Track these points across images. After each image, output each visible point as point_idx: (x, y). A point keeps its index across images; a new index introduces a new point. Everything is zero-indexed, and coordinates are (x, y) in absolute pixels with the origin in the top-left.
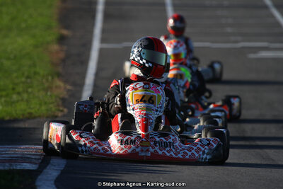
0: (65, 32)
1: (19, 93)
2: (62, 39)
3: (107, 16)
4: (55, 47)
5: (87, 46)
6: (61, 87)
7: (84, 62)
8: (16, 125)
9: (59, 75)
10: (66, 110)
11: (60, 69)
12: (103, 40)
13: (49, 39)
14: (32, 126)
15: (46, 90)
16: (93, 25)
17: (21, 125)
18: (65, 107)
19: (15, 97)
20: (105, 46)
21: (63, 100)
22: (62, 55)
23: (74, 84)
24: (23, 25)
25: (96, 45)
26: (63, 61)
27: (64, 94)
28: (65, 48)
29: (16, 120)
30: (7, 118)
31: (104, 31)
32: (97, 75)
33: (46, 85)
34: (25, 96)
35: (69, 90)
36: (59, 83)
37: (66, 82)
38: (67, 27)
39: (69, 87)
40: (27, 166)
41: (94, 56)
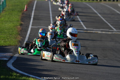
0: (22, 23)
1: (8, 39)
2: (21, 25)
3: (34, 19)
4: (19, 27)
5: (28, 27)
6: (20, 38)
7: (27, 31)
8: (6, 48)
9: (19, 34)
10: (20, 44)
11: (20, 33)
12: (32, 25)
13: (18, 24)
14: (10, 48)
15: (15, 38)
16: (30, 21)
17: (7, 48)
18: (20, 43)
20: (33, 27)
21: (20, 41)
22: (21, 29)
25: (30, 27)
26: (21, 30)
28: (22, 27)
29: (6, 46)
30: (4, 45)
31: (33, 23)
32: (30, 35)
33: (16, 37)
34: (10, 40)
35: (21, 39)
36: (19, 36)
37: (21, 36)
38: (23, 22)
39: (22, 38)
40: (5, 59)
41: (30, 29)
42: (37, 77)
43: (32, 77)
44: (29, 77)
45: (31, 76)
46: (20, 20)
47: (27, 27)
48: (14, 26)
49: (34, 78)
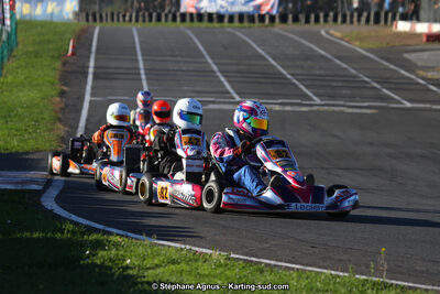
0: (65, 88)
1: (29, 133)
2: (62, 94)
3: (95, 77)
4: (58, 99)
5: (81, 99)
6: (61, 129)
7: (79, 111)
9: (60, 120)
10: (64, 146)
11: (60, 116)
12: (92, 95)
13: (53, 93)
15: (50, 130)
16: (86, 83)
17: (31, 156)
19: (26, 136)
20: (94, 99)
21: (62, 138)
22: (62, 105)
23: (71, 127)
24: (35, 83)
25: (88, 98)
26: (62, 109)
27: (63, 134)
28: (64, 100)
29: (27, 153)
30: (21, 151)
31: (93, 88)
32: (87, 120)
33: (50, 127)
34: (34, 135)
35: (66, 131)
36: (60, 126)
37: (65, 125)
38: (66, 85)
39: (67, 129)
41: (86, 105)
42: (129, 234)
43: (117, 234)
44: (110, 234)
45: (115, 231)
46: (57, 81)
47: (78, 98)
48: (43, 98)
49: (122, 236)
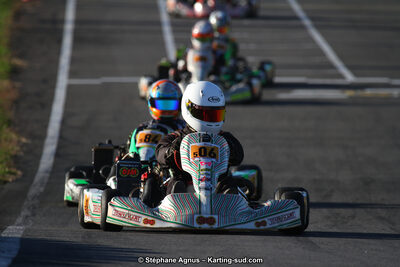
0: (18, 62)
2: (14, 73)
3: (78, 39)
4: (5, 83)
5: (51, 81)
6: (13, 142)
7: (46, 106)
9: (10, 123)
10: (19, 173)
11: (11, 114)
12: (72, 74)
16: (59, 53)
18: (18, 168)
21: (15, 158)
22: (14, 95)
23: (31, 136)
25: (63, 81)
26: (16, 102)
27: (15, 149)
28: (18, 84)
31: (73, 61)
32: (63, 122)
35: (23, 145)
37: (20, 133)
38: (21, 56)
39: (24, 140)
41: (60, 95)
46: (4, 49)
47: (45, 81)
